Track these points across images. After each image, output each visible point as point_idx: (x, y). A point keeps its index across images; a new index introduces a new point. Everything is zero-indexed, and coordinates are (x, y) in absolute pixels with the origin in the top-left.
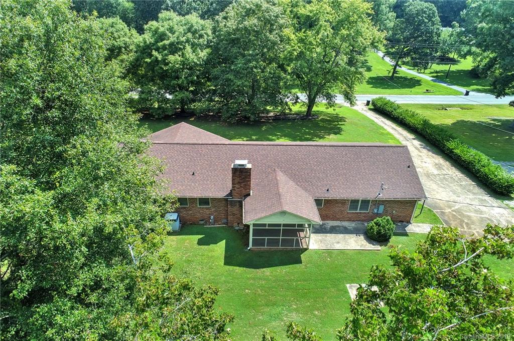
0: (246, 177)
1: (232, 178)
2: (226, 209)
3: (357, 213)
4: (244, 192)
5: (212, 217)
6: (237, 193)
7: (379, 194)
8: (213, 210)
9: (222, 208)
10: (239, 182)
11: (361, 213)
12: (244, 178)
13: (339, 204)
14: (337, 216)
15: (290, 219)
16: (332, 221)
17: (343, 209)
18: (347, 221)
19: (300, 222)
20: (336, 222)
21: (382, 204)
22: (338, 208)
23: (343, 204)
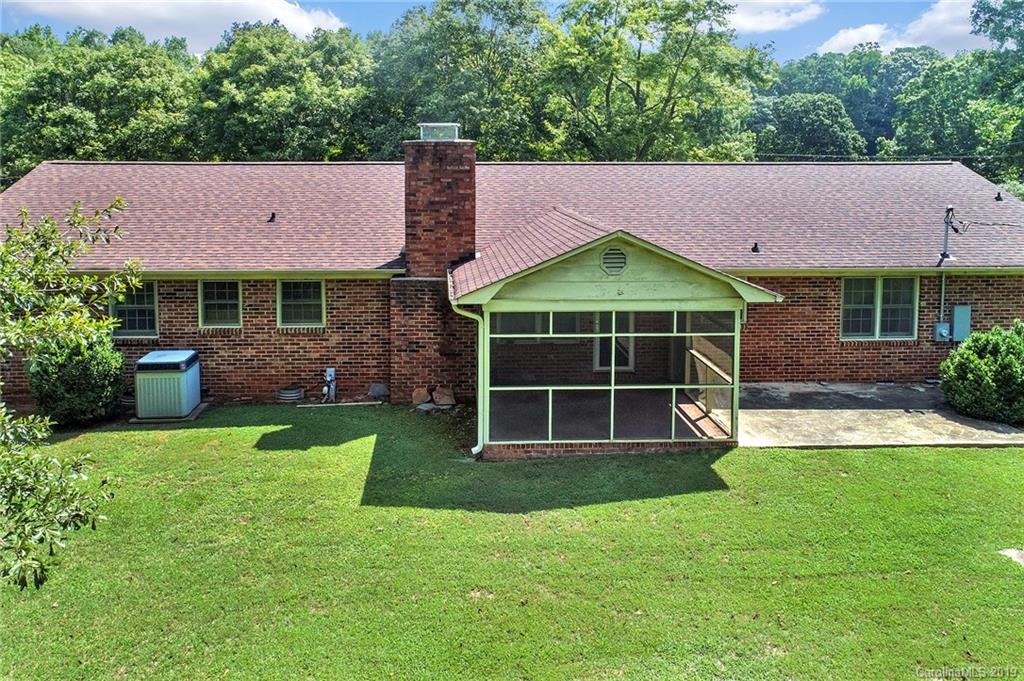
0: (456, 182)
1: (408, 185)
2: (384, 333)
3: (877, 346)
4: (451, 246)
5: (330, 373)
6: (426, 252)
7: (944, 255)
8: (335, 339)
9: (370, 331)
10: (432, 203)
11: (889, 344)
12: (449, 186)
13: (805, 305)
14: (805, 361)
15: (644, 286)
16: (786, 381)
17: (821, 327)
18: (842, 380)
19: (688, 300)
20: (801, 385)
21: (960, 304)
22: (802, 324)
23: (820, 304)
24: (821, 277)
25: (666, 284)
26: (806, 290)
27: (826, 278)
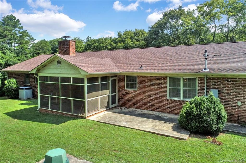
3: (181, 102)
7: (205, 69)
12: (65, 51)
13: (155, 86)
14: (155, 104)
15: (65, 70)
16: (149, 110)
17: (160, 94)
18: (168, 113)
19: (74, 74)
20: (154, 112)
21: (215, 89)
22: (154, 92)
23: (160, 85)
24: (160, 76)
25: (69, 69)
26: (155, 81)
27: (162, 77)
